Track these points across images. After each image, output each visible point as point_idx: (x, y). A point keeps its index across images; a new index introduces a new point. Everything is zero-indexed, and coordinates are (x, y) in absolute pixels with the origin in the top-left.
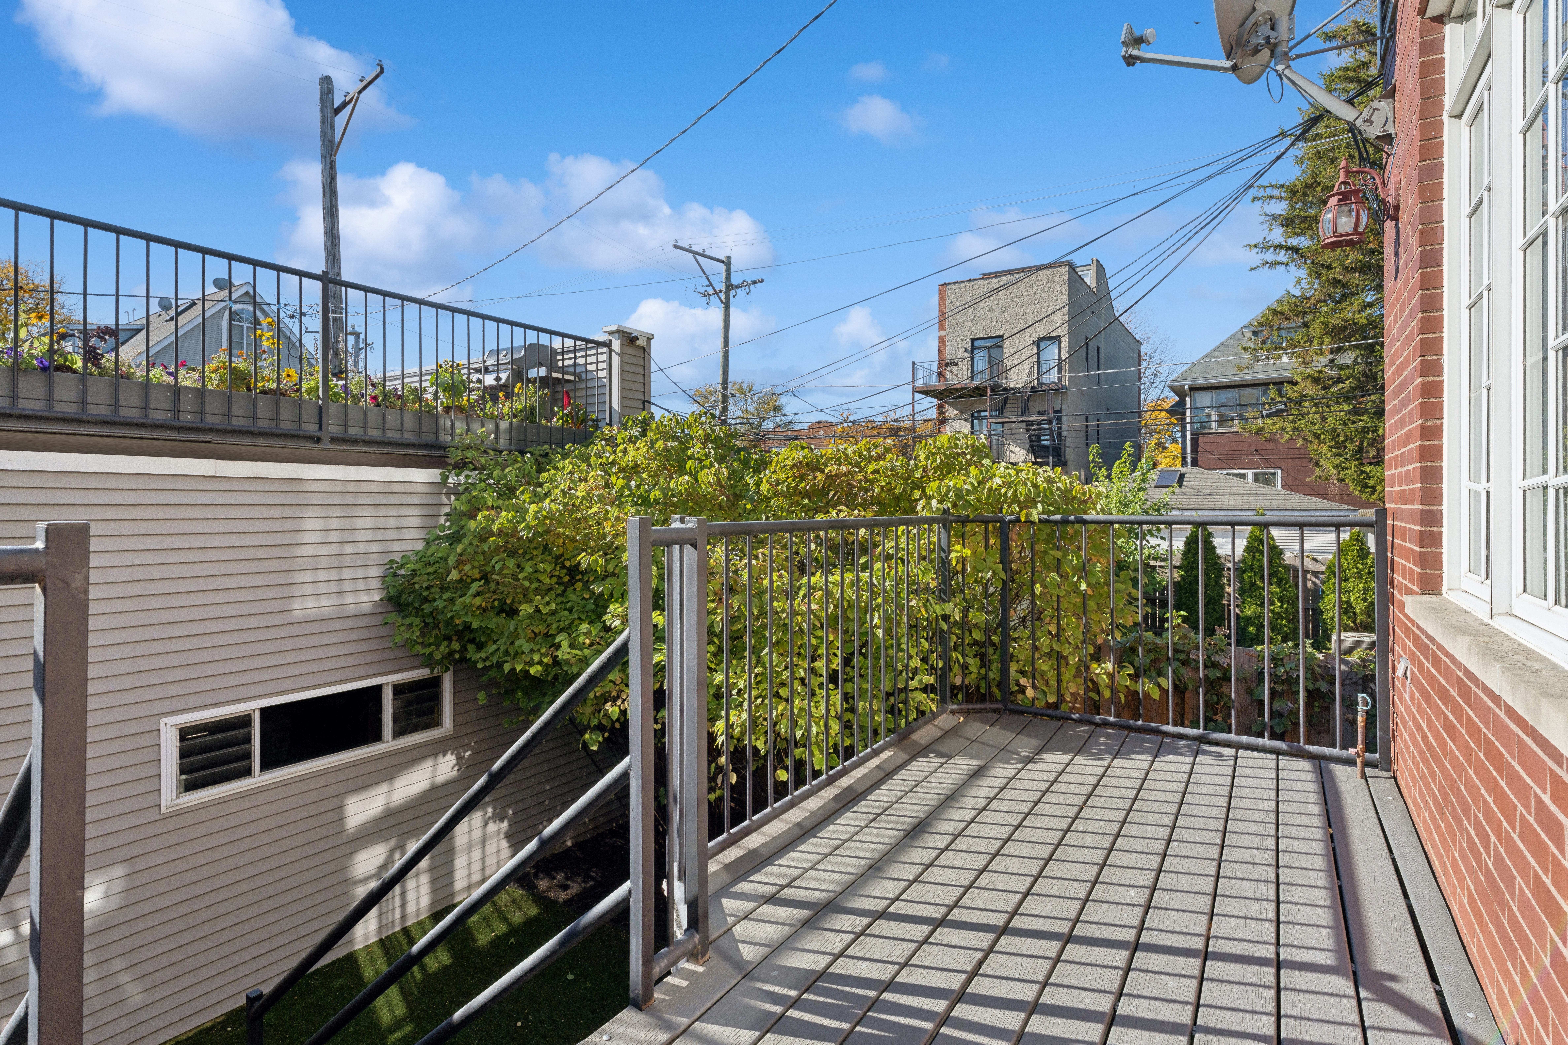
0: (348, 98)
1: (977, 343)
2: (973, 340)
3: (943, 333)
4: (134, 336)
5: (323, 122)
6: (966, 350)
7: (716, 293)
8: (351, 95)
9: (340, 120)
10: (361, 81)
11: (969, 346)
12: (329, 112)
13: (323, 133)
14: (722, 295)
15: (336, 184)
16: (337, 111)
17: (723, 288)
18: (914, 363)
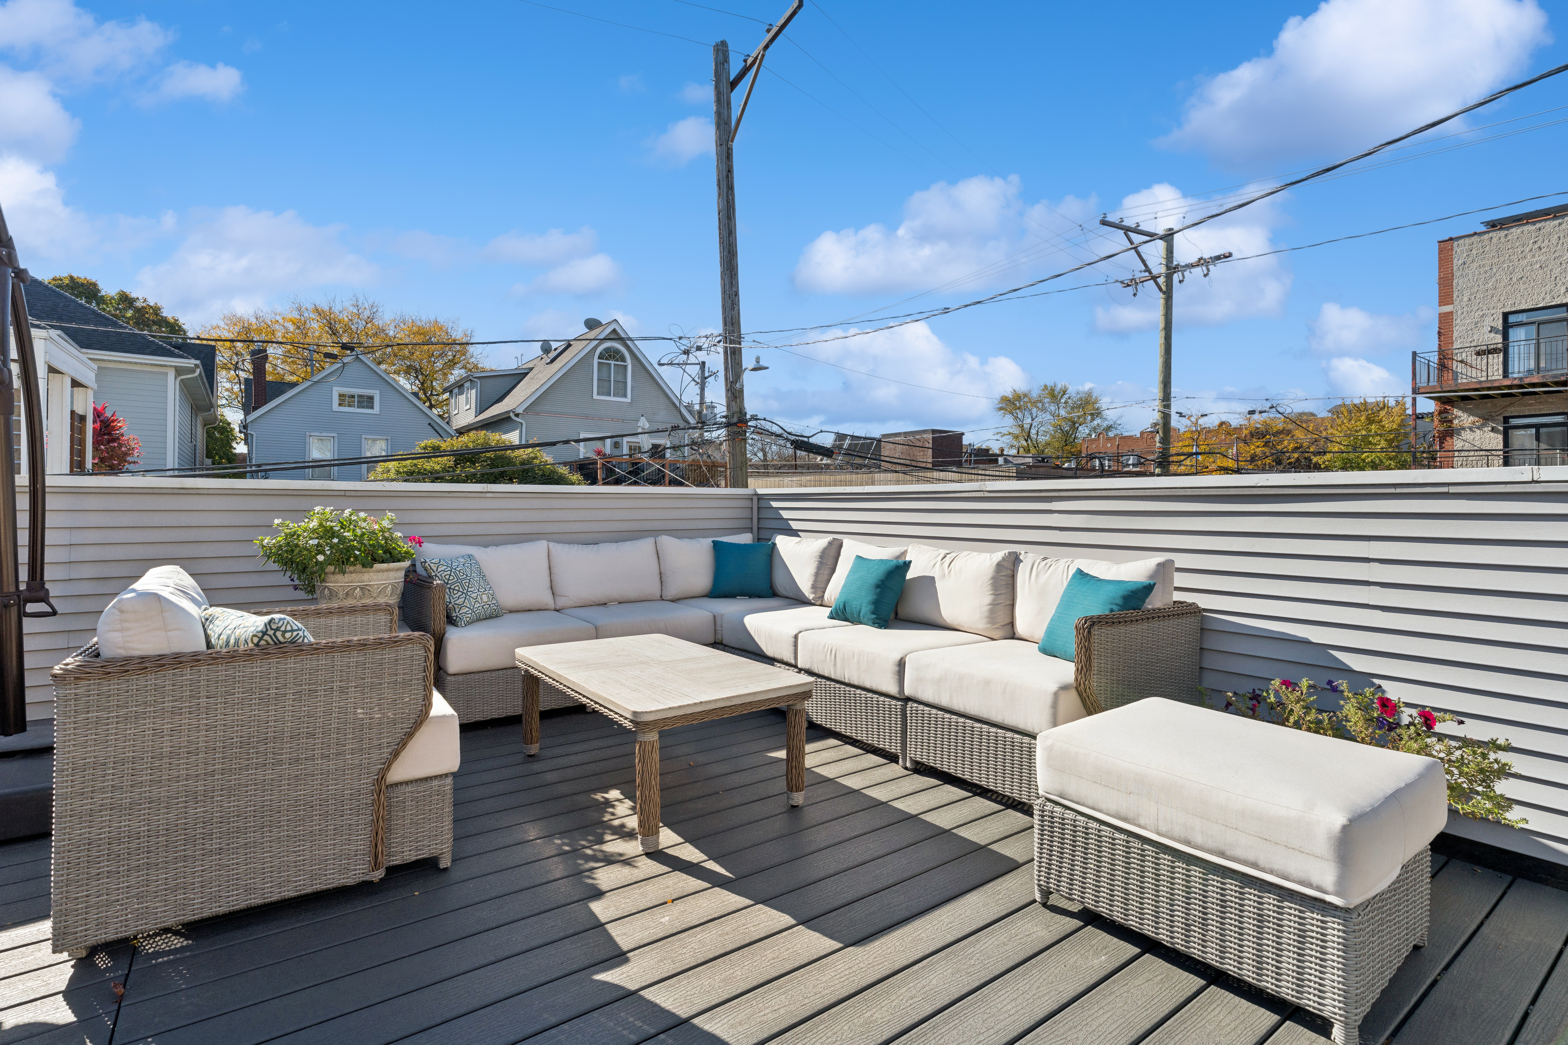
0: (749, 62)
1: (1512, 319)
2: (1506, 316)
3: (1447, 309)
4: (522, 379)
5: (718, 101)
6: (1493, 330)
7: (1154, 278)
8: (754, 55)
9: (737, 97)
10: (768, 31)
11: (1499, 324)
12: (725, 87)
13: (719, 114)
14: (1161, 280)
15: (732, 178)
16: (734, 84)
17: (1163, 270)
18: (1414, 354)
